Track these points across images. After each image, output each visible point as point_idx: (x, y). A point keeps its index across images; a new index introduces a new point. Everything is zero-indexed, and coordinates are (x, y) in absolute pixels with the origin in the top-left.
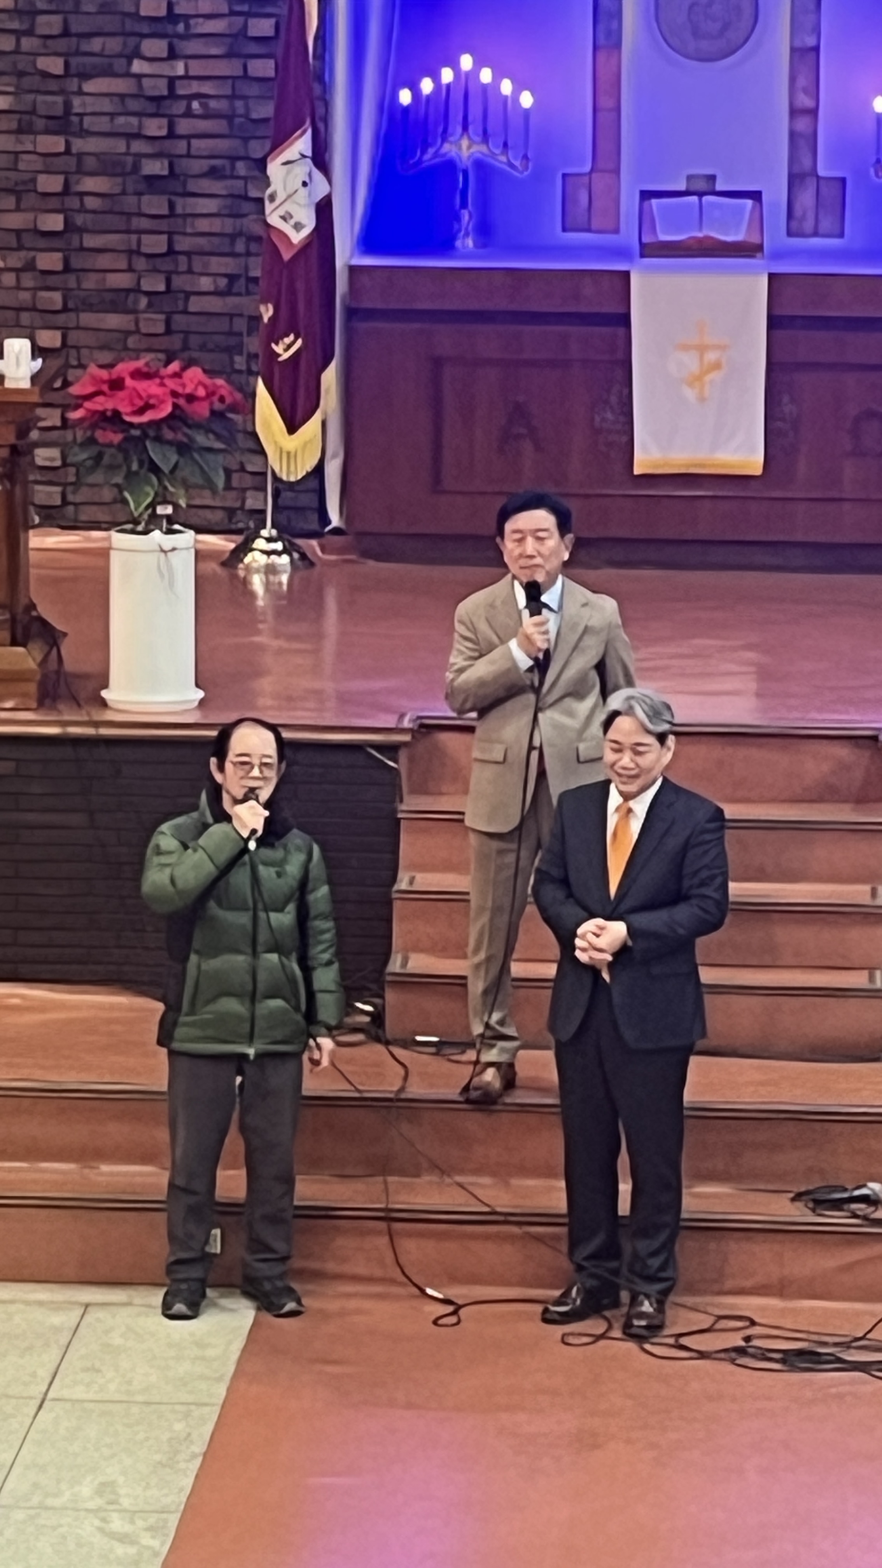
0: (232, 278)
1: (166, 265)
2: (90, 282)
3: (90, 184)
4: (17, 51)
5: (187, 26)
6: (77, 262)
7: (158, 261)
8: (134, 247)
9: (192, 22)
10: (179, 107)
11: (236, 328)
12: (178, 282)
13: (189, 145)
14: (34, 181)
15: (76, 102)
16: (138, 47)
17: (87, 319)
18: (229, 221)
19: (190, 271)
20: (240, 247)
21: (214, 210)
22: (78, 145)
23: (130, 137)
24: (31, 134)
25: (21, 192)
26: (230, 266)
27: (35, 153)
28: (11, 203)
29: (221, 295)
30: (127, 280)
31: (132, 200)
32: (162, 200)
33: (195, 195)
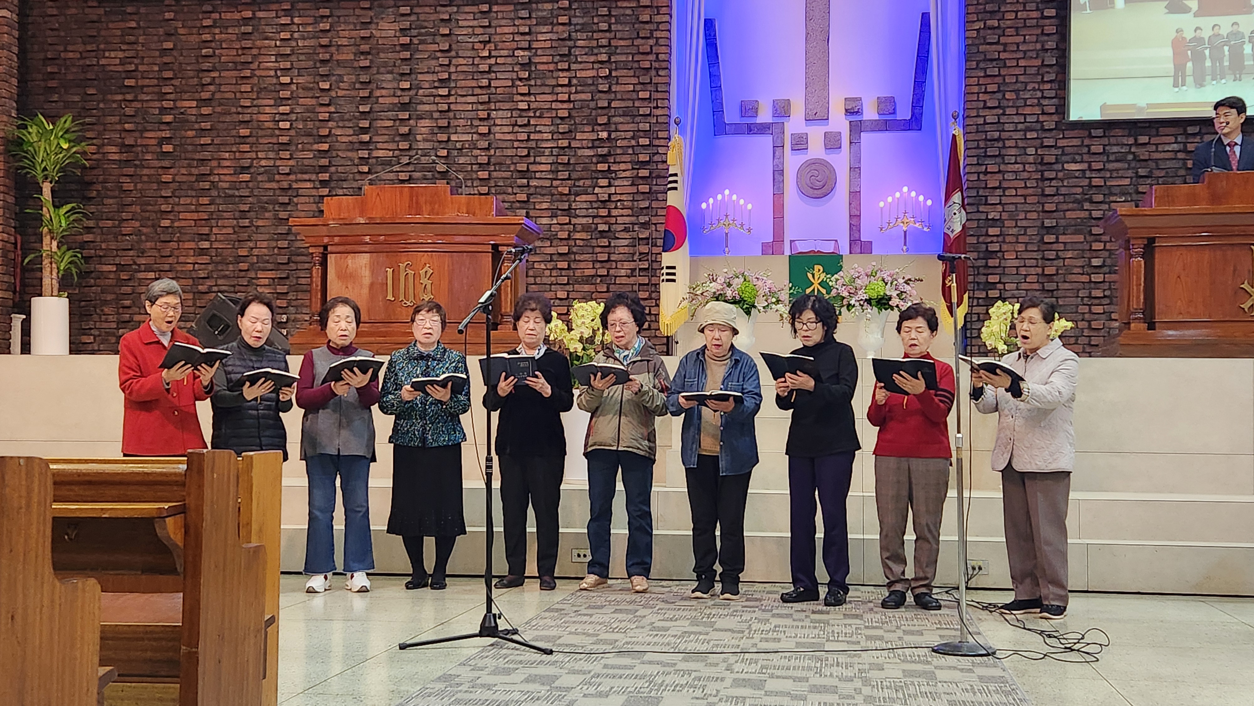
0: (633, 270)
1: (607, 265)
2: (578, 273)
3: (578, 236)
4: (551, 186)
5: (616, 175)
6: (573, 266)
7: (604, 264)
8: (595, 259)
9: (618, 173)
10: (613, 206)
12: (612, 272)
13: (616, 219)
14: (556, 235)
15: (573, 204)
16: (597, 183)
18: (632, 249)
19: (616, 268)
20: (636, 258)
22: (574, 221)
23: (594, 217)
24: (556, 217)
25: (552, 239)
26: (632, 265)
27: (558, 224)
28: (548, 243)
29: (629, 277)
30: (592, 272)
31: (594, 241)
32: (605, 240)
33: (618, 238)
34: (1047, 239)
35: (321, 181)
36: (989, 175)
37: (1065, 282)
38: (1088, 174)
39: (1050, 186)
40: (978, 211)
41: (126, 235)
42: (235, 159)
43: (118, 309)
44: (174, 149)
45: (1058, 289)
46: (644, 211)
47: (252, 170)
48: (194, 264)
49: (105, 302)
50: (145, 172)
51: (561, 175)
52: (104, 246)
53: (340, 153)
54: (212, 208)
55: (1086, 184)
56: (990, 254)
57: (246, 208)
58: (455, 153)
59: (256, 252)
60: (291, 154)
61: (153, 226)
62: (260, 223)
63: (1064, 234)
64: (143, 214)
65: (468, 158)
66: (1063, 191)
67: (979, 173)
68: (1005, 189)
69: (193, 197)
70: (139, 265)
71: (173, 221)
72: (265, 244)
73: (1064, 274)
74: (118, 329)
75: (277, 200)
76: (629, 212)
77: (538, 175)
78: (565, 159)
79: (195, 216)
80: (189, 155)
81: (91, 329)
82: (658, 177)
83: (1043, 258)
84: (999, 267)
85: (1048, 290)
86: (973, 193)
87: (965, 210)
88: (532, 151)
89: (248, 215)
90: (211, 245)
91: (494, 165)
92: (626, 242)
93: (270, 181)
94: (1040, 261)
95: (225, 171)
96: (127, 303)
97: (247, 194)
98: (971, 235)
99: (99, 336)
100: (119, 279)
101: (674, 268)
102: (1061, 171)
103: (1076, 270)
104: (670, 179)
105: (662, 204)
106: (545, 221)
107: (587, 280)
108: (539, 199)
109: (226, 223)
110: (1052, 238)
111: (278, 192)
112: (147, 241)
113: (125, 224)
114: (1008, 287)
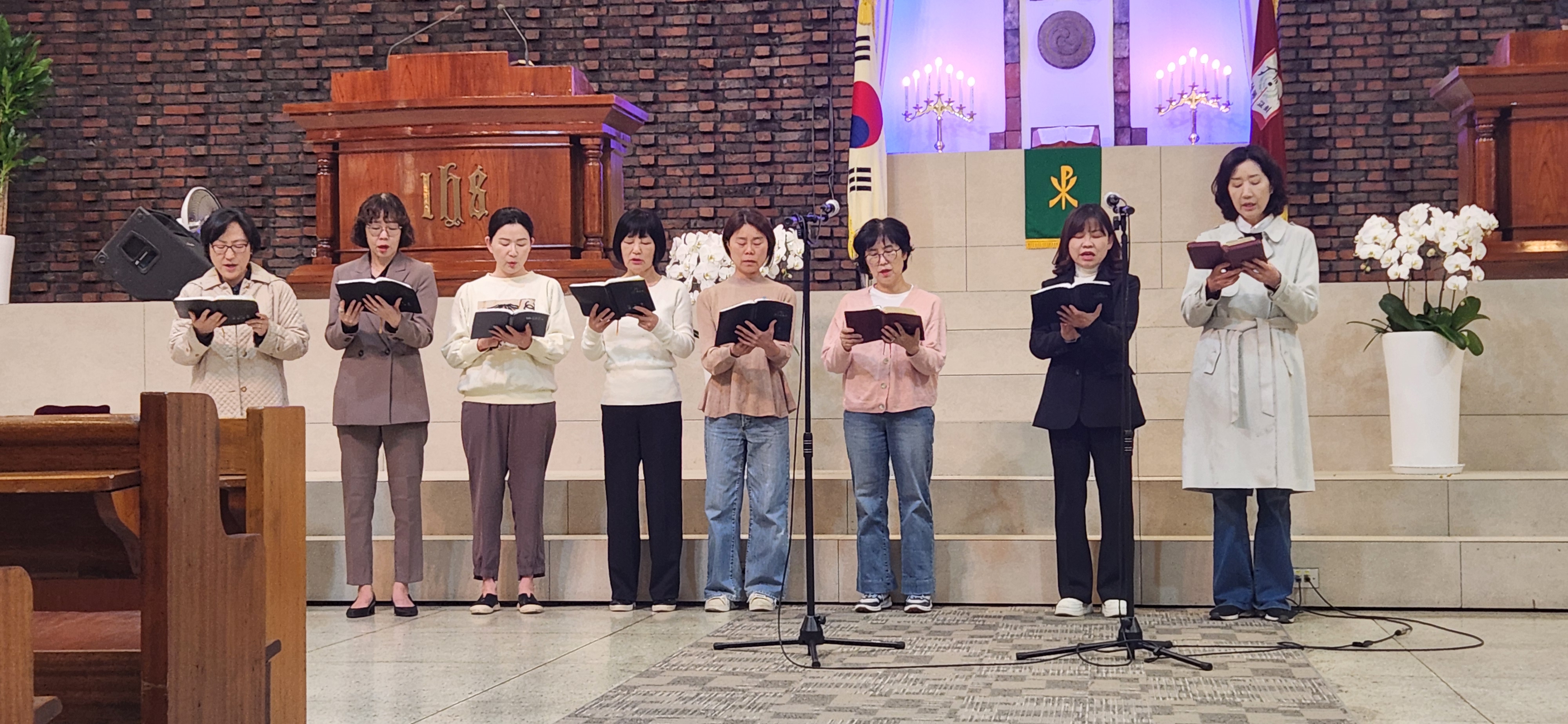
0: (807, 175)
1: (771, 169)
2: (729, 181)
3: (727, 127)
4: (688, 58)
5: (780, 40)
6: (722, 170)
7: (766, 168)
8: (753, 161)
9: (782, 37)
10: (776, 84)
11: (809, 202)
12: (777, 178)
13: (782, 104)
14: (697, 127)
15: (721, 83)
16: (753, 52)
17: (728, 201)
18: (804, 145)
19: (783, 173)
20: (810, 158)
21: (796, 138)
22: (722, 106)
23: (750, 100)
24: (696, 100)
25: (691, 133)
26: (805, 168)
27: (699, 111)
28: (686, 139)
29: (801, 185)
30: (749, 179)
31: (752, 134)
32: (768, 133)
33: (785, 130)
34: (1396, 118)
35: (362, 57)
36: (1313, 29)
37: (1424, 179)
38: (1455, 24)
39: (1400, 43)
40: (1298, 81)
41: (88, 139)
42: (240, 27)
43: (80, 242)
44: (153, 14)
45: (1412, 190)
46: (822, 91)
47: (265, 43)
48: (186, 178)
49: (62, 235)
50: (114, 48)
51: (702, 42)
52: (58, 155)
53: (389, 17)
54: (209, 98)
55: (1453, 38)
56: (1317, 142)
57: (257, 97)
58: (551, 13)
59: (272, 159)
60: (319, 20)
61: (127, 125)
62: (278, 118)
63: (1421, 110)
64: (111, 107)
65: (570, 20)
66: (1420, 49)
67: (1298, 27)
68: (1335, 49)
69: (182, 82)
70: (108, 181)
71: (153, 119)
72: (285, 148)
73: (1422, 168)
74: (81, 271)
75: (300, 85)
76: (800, 92)
77: (669, 42)
78: (708, 19)
79: (186, 110)
80: (174, 24)
81: (42, 272)
82: (841, 41)
83: (1392, 146)
84: (1328, 160)
85: (1399, 192)
86: (1291, 55)
87: (1281, 78)
88: (660, 9)
89: (260, 106)
90: (209, 150)
91: (606, 28)
92: (796, 136)
93: (290, 58)
94: (1387, 152)
95: (227, 45)
96: (93, 234)
97: (259, 77)
98: (1289, 115)
99: (55, 282)
100: (80, 201)
101: (868, 170)
102: (1415, 20)
103: (1438, 163)
104: (859, 44)
105: (846, 81)
106: (680, 107)
107: (743, 191)
108: (672, 76)
109: (229, 118)
110: (1403, 117)
111: (302, 74)
112: (119, 146)
113: (87, 123)
114: (1342, 188)
